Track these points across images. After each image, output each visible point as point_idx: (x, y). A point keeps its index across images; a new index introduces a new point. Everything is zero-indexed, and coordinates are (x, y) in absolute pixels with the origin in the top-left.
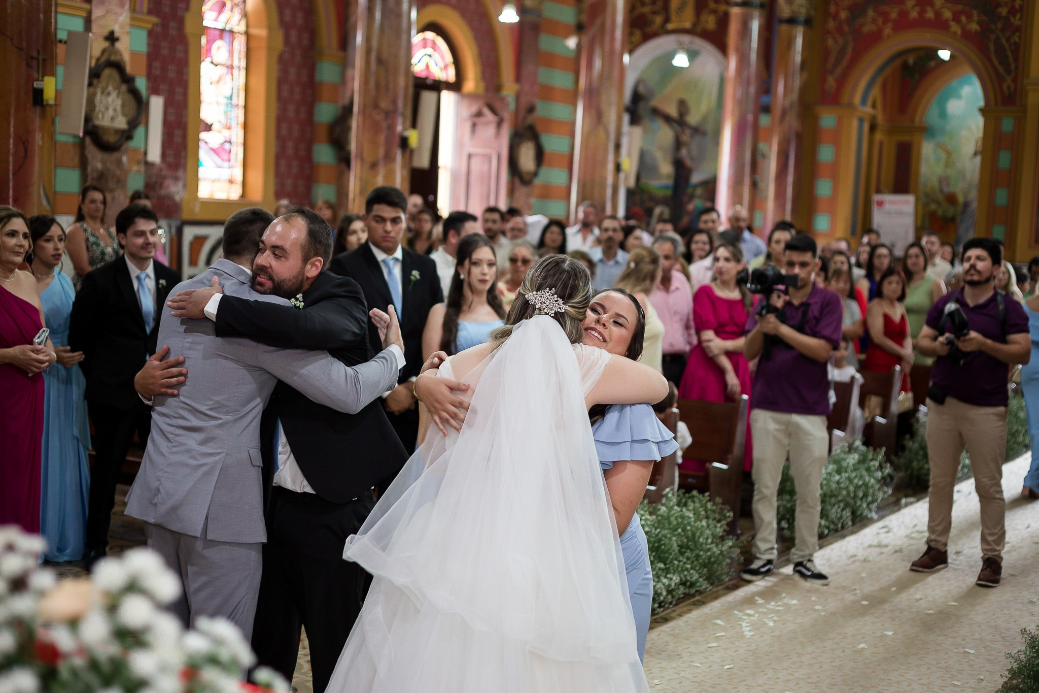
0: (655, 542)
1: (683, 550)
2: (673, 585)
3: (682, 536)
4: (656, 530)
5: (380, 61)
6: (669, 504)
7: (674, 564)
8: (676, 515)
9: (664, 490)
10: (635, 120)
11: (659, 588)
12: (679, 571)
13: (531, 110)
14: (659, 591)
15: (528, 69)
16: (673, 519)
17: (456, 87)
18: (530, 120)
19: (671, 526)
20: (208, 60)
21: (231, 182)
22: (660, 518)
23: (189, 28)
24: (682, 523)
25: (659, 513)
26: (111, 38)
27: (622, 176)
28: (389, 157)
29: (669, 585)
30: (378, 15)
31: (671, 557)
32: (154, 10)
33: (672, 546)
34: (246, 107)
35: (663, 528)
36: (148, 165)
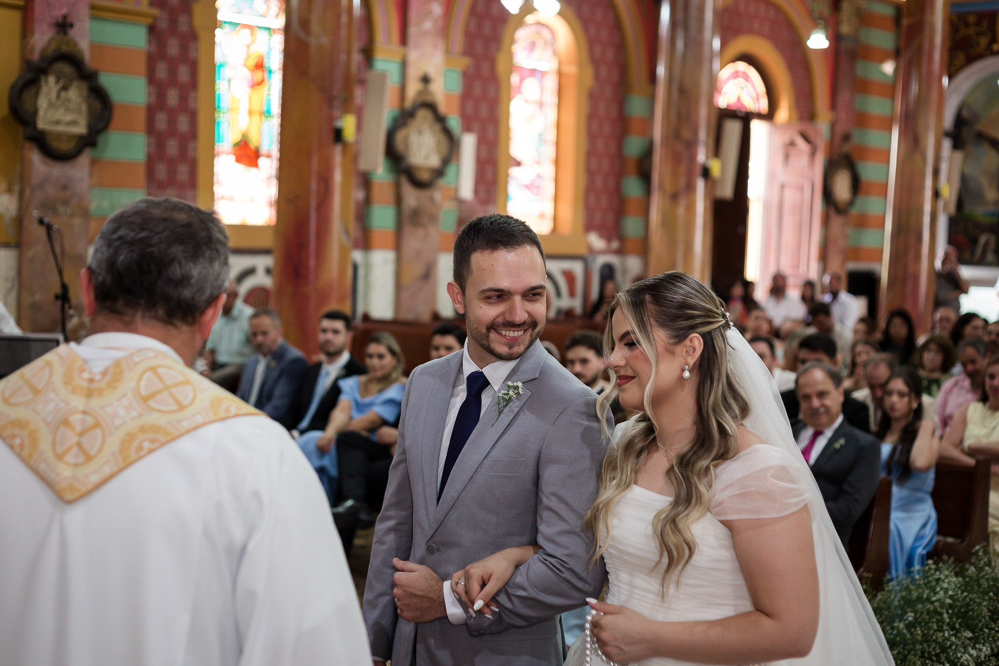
0: (962, 607)
1: (995, 617)
2: (983, 656)
3: (994, 601)
4: (962, 593)
5: (682, 91)
6: (979, 563)
7: (985, 632)
8: (987, 577)
9: (974, 546)
10: (958, 144)
11: (966, 660)
12: (990, 641)
13: (847, 138)
14: (966, 663)
15: (844, 96)
16: (982, 581)
17: (769, 116)
18: (846, 148)
19: (981, 590)
20: (518, 96)
21: (542, 216)
22: (967, 579)
23: (501, 67)
24: (994, 586)
25: (967, 574)
26: (426, 80)
27: (941, 204)
28: (690, 188)
29: (978, 657)
30: (680, 44)
31: (980, 625)
32: (468, 51)
33: (981, 612)
34: (558, 144)
35: (969, 592)
36: (460, 202)
